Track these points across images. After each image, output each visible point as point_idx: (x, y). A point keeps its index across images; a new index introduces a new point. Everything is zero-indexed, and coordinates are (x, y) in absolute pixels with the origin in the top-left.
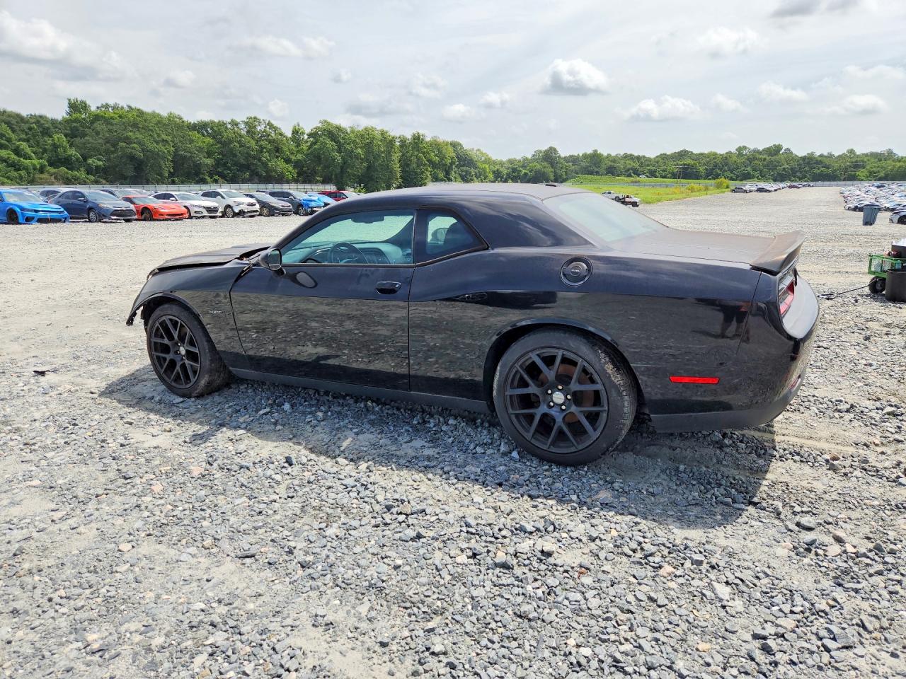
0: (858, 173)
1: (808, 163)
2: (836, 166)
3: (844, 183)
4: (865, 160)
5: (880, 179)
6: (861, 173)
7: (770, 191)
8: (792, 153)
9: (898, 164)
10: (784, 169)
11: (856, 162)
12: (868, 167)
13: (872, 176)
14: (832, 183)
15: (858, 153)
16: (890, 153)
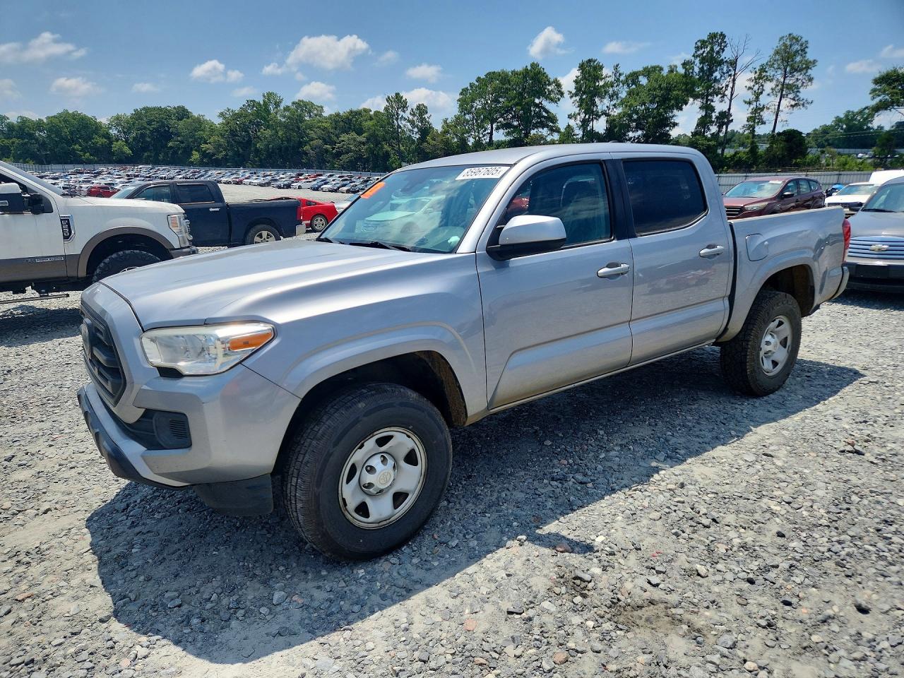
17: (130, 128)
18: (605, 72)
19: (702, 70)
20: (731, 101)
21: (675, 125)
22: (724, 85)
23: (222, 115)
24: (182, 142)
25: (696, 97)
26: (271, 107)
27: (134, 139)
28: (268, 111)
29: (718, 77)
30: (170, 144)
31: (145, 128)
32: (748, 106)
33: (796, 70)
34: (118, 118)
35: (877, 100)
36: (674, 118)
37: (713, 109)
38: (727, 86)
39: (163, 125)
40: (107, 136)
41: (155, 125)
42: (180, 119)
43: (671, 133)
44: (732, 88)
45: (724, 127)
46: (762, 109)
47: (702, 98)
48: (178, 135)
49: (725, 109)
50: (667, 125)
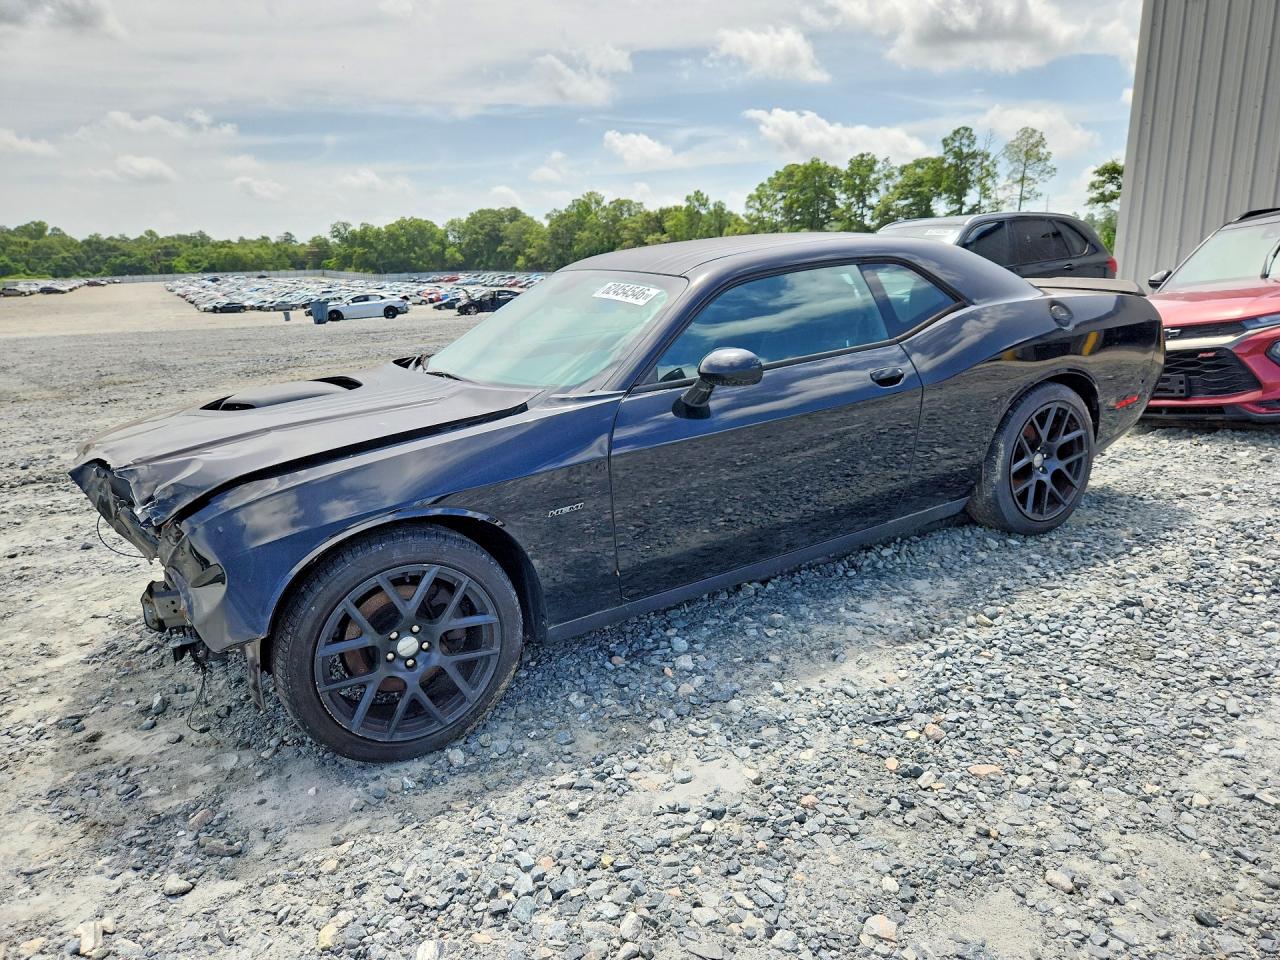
0: (174, 263)
1: (97, 250)
2: (139, 253)
3: (162, 276)
4: (176, 243)
5: (206, 270)
6: (176, 262)
7: (63, 292)
8: (64, 234)
9: (224, 251)
10: (64, 259)
11: (166, 247)
12: (184, 255)
13: (194, 267)
14: (145, 277)
15: (161, 236)
16: (202, 235)
17: (465, 233)
18: (876, 168)
23: (548, 216)
24: (511, 246)
26: (593, 206)
27: (468, 244)
28: (588, 210)
30: (499, 249)
31: (477, 233)
34: (452, 223)
39: (495, 229)
40: (442, 243)
41: (488, 228)
42: (511, 221)
48: (508, 239)
49: (976, 202)
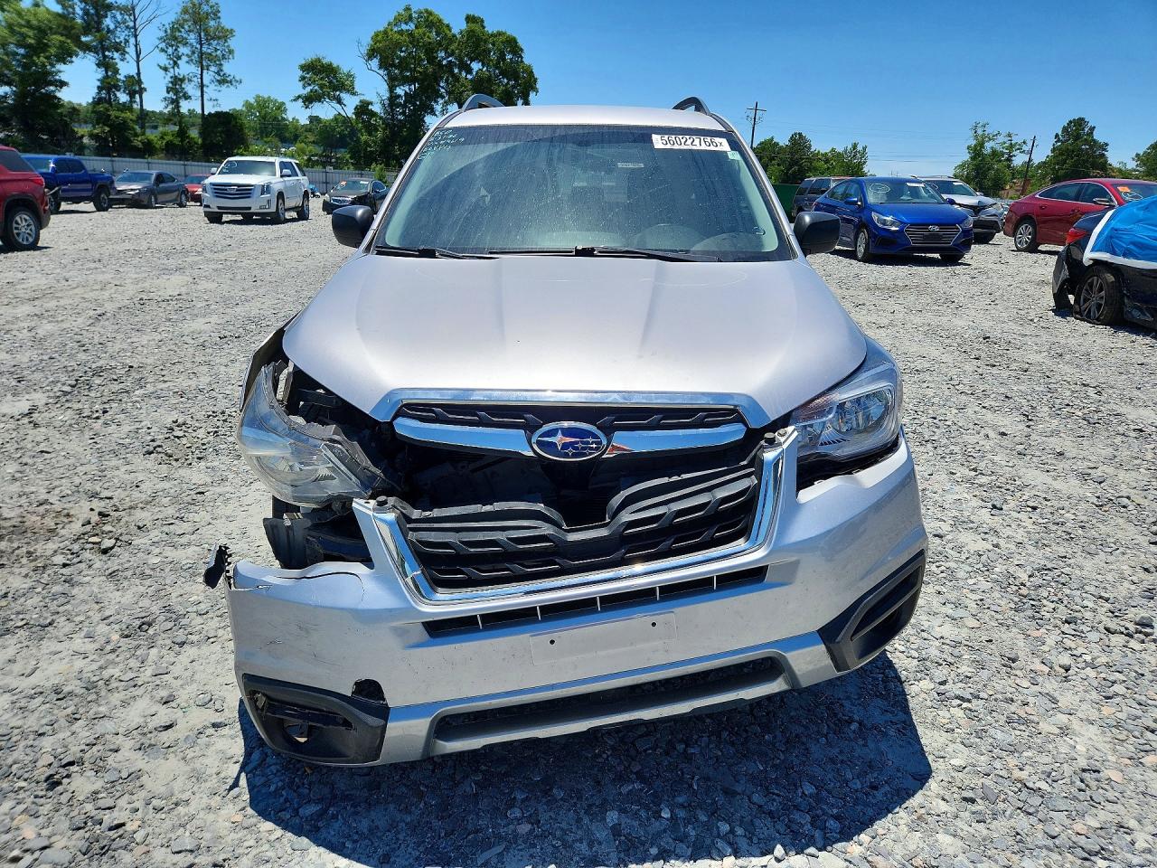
19: (86, 13)
20: (138, 62)
21: (62, 84)
22: (122, 39)
25: (86, 48)
29: (112, 27)
32: (163, 72)
33: (213, 39)
35: (308, 89)
36: (60, 74)
37: (116, 71)
38: (127, 41)
43: (58, 94)
44: (136, 46)
45: (137, 96)
46: (182, 80)
47: (97, 53)
50: (51, 83)
